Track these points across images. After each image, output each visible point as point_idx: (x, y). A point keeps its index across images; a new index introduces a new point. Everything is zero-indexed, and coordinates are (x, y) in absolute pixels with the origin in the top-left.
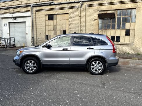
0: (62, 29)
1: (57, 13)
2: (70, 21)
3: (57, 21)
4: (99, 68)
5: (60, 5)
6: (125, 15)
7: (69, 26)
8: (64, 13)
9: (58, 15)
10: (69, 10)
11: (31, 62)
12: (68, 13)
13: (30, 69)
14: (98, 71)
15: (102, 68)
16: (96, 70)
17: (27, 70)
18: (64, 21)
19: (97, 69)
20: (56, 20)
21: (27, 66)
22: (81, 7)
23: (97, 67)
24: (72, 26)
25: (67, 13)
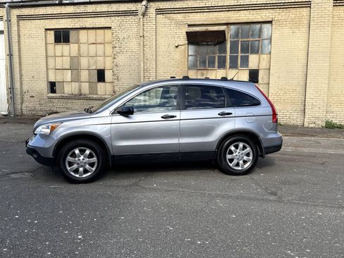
0: (94, 68)
1: (79, 27)
2: (115, 47)
3: (79, 47)
4: (245, 158)
5: (89, 6)
6: (248, 37)
7: (114, 58)
8: (100, 26)
9: (82, 31)
10: (113, 18)
11: (82, 152)
12: (110, 28)
13: (81, 169)
14: (242, 167)
15: (251, 158)
16: (238, 165)
17: (72, 173)
18: (100, 47)
19: (241, 162)
20: (78, 42)
21: (71, 164)
22: (144, 15)
23: (240, 156)
24: (121, 59)
25: (105, 26)
